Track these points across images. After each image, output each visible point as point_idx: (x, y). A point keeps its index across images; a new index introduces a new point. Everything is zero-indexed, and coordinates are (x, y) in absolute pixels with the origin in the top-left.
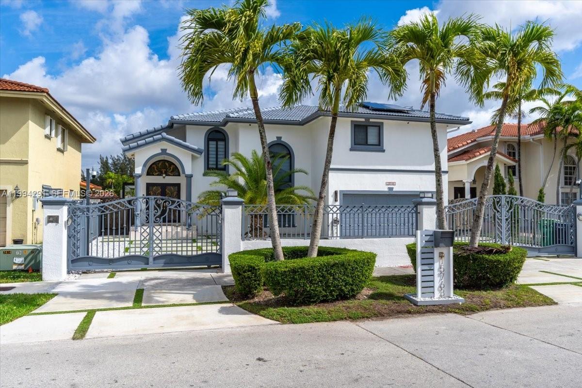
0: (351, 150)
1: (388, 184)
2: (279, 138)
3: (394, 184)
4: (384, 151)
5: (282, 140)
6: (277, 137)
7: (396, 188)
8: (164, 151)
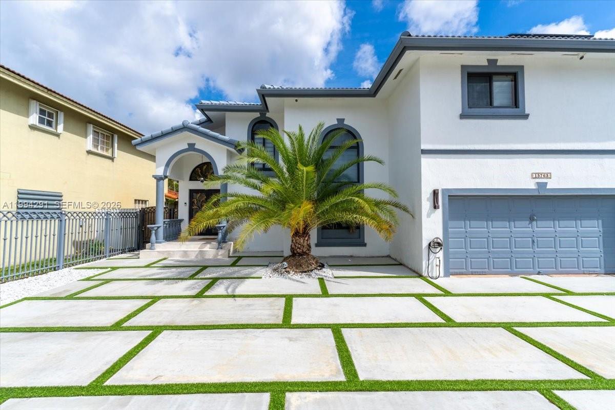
0: (463, 116)
1: (537, 176)
2: (341, 121)
3: (547, 176)
4: (526, 117)
5: (345, 123)
6: (338, 120)
7: (552, 184)
8: (191, 147)
